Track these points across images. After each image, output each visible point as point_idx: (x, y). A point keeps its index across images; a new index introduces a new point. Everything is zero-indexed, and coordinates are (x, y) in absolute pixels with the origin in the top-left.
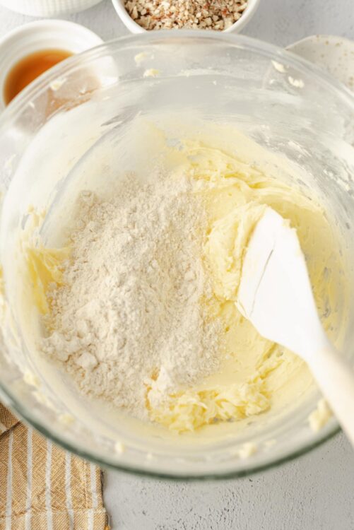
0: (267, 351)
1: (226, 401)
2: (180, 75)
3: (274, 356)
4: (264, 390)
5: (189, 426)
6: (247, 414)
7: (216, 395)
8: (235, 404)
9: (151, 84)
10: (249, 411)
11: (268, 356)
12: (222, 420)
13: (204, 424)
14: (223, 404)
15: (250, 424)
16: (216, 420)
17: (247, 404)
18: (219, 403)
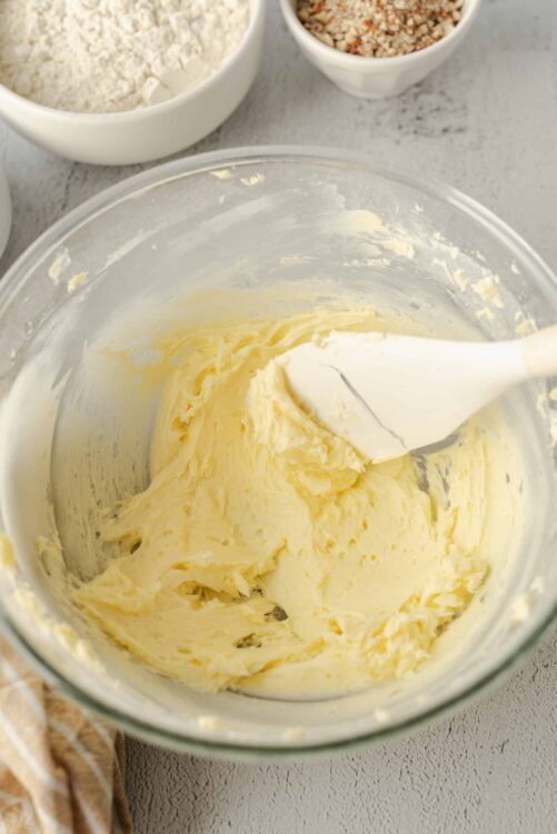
0: (430, 515)
1: (437, 595)
2: (109, 263)
3: (441, 513)
4: (466, 553)
5: (419, 654)
6: (471, 592)
7: (418, 599)
8: (451, 590)
9: (82, 298)
10: (470, 587)
11: (435, 518)
12: (447, 623)
13: (432, 642)
14: (436, 601)
15: (482, 600)
16: (441, 629)
17: (462, 580)
18: (430, 604)
